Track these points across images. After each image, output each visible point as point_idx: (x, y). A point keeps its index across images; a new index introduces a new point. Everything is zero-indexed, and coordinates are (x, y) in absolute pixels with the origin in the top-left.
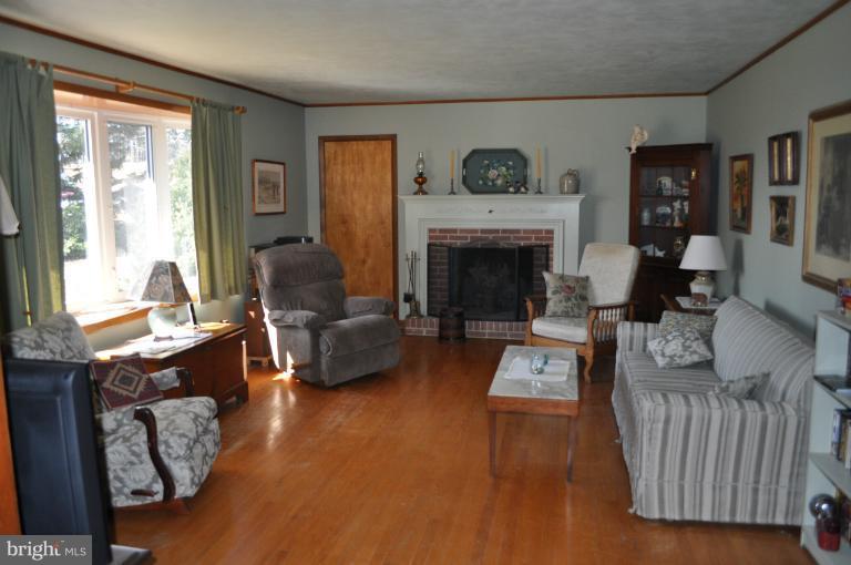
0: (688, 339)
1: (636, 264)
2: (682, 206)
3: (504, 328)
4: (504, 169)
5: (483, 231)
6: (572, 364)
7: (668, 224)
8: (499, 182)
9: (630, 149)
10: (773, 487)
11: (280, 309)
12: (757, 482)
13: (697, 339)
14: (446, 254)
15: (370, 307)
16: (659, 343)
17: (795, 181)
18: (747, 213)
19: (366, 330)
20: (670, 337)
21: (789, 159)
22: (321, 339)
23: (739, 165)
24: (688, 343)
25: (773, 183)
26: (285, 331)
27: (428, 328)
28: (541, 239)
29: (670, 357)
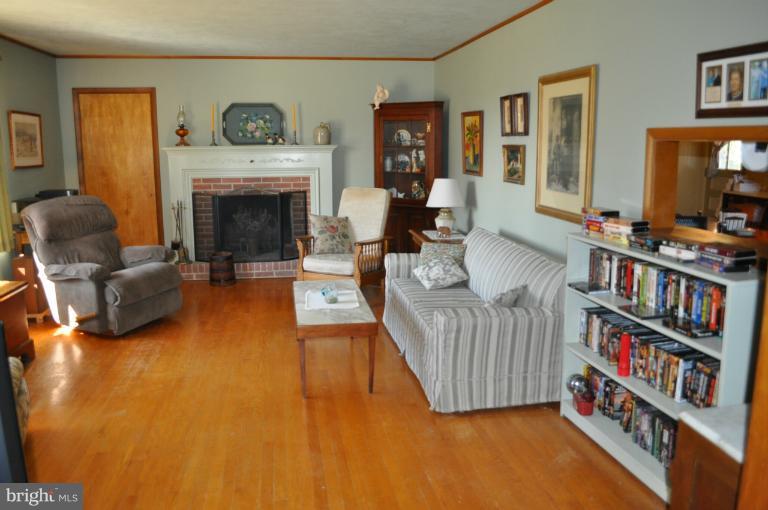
0: (447, 264)
1: (388, 205)
2: (418, 154)
3: (270, 268)
4: (262, 122)
5: (246, 180)
6: (357, 293)
7: (408, 170)
8: (257, 134)
9: (374, 106)
10: (538, 373)
11: (58, 263)
12: (526, 372)
13: (453, 264)
14: (210, 202)
15: (149, 256)
16: (424, 269)
17: (526, 132)
18: (478, 159)
19: (150, 278)
20: (431, 264)
21: (519, 115)
22: (107, 290)
23: (469, 120)
24: (448, 267)
25: (504, 134)
26: (63, 285)
27: (198, 273)
28: (299, 185)
29: (435, 280)
